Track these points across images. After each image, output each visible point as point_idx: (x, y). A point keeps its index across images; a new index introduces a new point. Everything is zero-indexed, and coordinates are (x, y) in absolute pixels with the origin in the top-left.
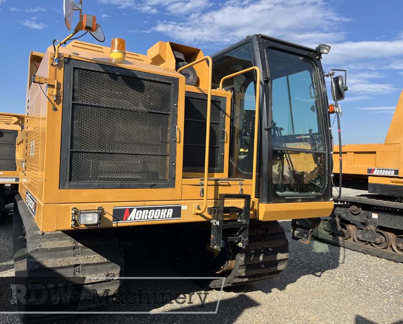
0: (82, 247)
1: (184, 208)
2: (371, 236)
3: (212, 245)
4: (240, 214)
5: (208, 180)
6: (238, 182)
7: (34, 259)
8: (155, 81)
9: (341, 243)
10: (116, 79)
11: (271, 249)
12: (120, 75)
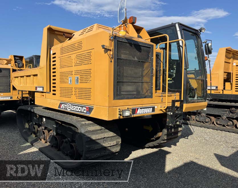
0: (104, 129)
1: (156, 107)
2: (203, 119)
3: (168, 124)
4: (177, 109)
5: (168, 94)
6: (174, 94)
7: (86, 136)
8: (145, 47)
9: (189, 123)
10: (132, 46)
11: (176, 126)
12: (133, 44)
